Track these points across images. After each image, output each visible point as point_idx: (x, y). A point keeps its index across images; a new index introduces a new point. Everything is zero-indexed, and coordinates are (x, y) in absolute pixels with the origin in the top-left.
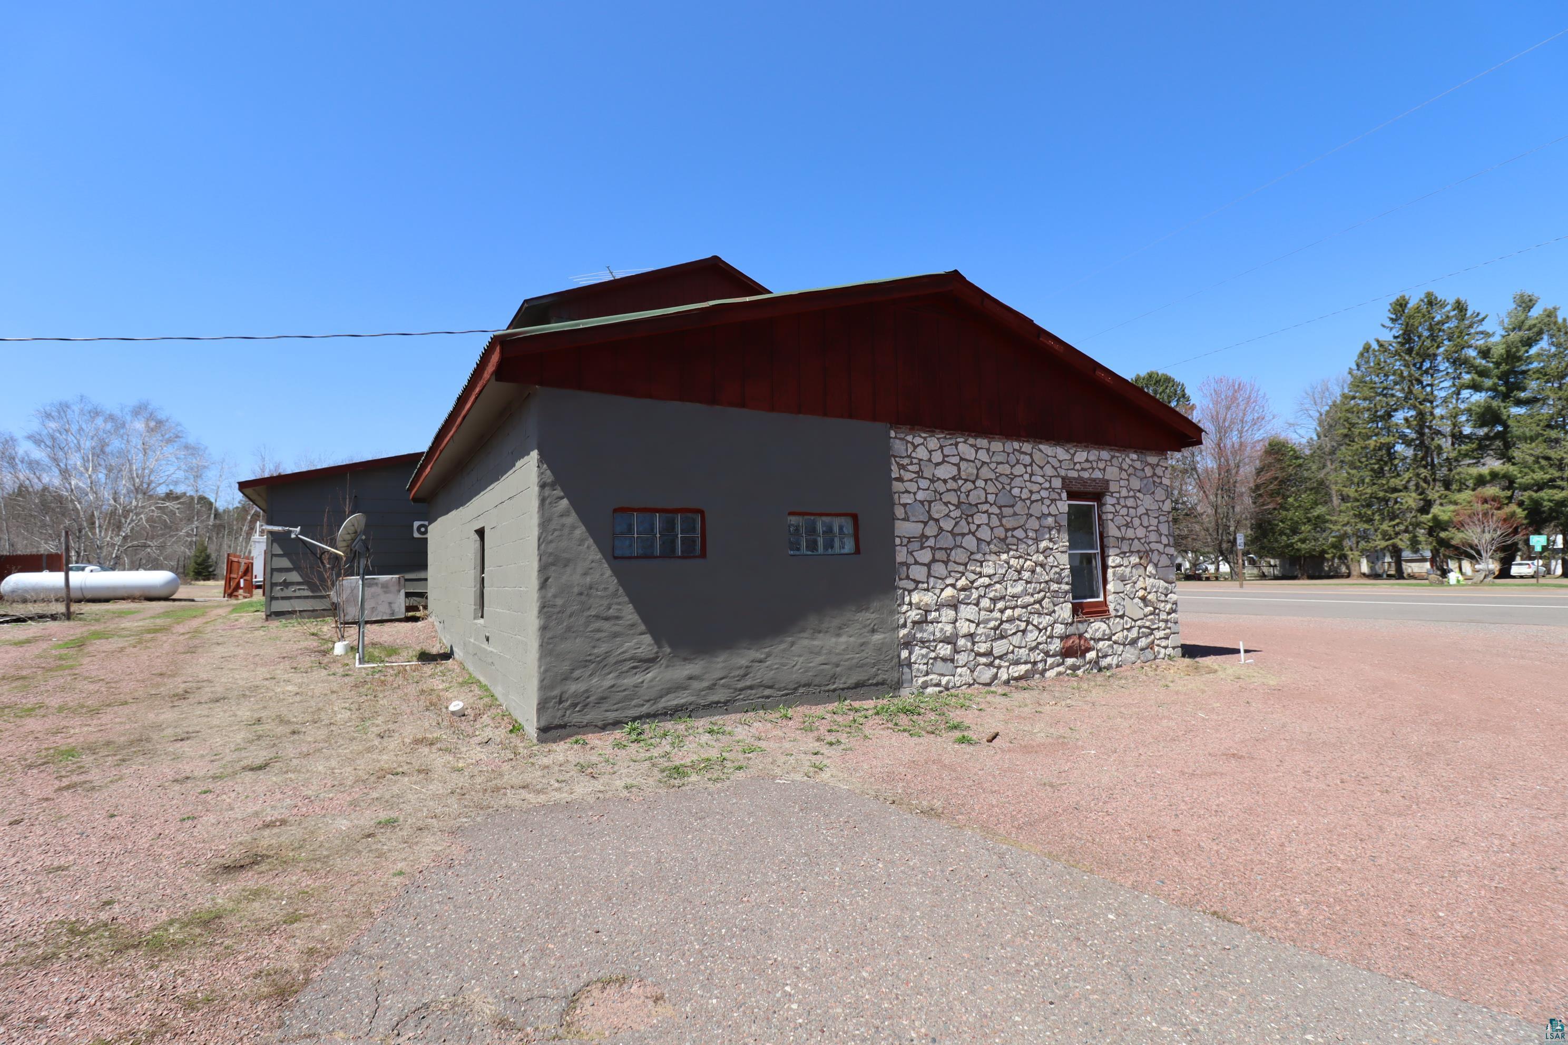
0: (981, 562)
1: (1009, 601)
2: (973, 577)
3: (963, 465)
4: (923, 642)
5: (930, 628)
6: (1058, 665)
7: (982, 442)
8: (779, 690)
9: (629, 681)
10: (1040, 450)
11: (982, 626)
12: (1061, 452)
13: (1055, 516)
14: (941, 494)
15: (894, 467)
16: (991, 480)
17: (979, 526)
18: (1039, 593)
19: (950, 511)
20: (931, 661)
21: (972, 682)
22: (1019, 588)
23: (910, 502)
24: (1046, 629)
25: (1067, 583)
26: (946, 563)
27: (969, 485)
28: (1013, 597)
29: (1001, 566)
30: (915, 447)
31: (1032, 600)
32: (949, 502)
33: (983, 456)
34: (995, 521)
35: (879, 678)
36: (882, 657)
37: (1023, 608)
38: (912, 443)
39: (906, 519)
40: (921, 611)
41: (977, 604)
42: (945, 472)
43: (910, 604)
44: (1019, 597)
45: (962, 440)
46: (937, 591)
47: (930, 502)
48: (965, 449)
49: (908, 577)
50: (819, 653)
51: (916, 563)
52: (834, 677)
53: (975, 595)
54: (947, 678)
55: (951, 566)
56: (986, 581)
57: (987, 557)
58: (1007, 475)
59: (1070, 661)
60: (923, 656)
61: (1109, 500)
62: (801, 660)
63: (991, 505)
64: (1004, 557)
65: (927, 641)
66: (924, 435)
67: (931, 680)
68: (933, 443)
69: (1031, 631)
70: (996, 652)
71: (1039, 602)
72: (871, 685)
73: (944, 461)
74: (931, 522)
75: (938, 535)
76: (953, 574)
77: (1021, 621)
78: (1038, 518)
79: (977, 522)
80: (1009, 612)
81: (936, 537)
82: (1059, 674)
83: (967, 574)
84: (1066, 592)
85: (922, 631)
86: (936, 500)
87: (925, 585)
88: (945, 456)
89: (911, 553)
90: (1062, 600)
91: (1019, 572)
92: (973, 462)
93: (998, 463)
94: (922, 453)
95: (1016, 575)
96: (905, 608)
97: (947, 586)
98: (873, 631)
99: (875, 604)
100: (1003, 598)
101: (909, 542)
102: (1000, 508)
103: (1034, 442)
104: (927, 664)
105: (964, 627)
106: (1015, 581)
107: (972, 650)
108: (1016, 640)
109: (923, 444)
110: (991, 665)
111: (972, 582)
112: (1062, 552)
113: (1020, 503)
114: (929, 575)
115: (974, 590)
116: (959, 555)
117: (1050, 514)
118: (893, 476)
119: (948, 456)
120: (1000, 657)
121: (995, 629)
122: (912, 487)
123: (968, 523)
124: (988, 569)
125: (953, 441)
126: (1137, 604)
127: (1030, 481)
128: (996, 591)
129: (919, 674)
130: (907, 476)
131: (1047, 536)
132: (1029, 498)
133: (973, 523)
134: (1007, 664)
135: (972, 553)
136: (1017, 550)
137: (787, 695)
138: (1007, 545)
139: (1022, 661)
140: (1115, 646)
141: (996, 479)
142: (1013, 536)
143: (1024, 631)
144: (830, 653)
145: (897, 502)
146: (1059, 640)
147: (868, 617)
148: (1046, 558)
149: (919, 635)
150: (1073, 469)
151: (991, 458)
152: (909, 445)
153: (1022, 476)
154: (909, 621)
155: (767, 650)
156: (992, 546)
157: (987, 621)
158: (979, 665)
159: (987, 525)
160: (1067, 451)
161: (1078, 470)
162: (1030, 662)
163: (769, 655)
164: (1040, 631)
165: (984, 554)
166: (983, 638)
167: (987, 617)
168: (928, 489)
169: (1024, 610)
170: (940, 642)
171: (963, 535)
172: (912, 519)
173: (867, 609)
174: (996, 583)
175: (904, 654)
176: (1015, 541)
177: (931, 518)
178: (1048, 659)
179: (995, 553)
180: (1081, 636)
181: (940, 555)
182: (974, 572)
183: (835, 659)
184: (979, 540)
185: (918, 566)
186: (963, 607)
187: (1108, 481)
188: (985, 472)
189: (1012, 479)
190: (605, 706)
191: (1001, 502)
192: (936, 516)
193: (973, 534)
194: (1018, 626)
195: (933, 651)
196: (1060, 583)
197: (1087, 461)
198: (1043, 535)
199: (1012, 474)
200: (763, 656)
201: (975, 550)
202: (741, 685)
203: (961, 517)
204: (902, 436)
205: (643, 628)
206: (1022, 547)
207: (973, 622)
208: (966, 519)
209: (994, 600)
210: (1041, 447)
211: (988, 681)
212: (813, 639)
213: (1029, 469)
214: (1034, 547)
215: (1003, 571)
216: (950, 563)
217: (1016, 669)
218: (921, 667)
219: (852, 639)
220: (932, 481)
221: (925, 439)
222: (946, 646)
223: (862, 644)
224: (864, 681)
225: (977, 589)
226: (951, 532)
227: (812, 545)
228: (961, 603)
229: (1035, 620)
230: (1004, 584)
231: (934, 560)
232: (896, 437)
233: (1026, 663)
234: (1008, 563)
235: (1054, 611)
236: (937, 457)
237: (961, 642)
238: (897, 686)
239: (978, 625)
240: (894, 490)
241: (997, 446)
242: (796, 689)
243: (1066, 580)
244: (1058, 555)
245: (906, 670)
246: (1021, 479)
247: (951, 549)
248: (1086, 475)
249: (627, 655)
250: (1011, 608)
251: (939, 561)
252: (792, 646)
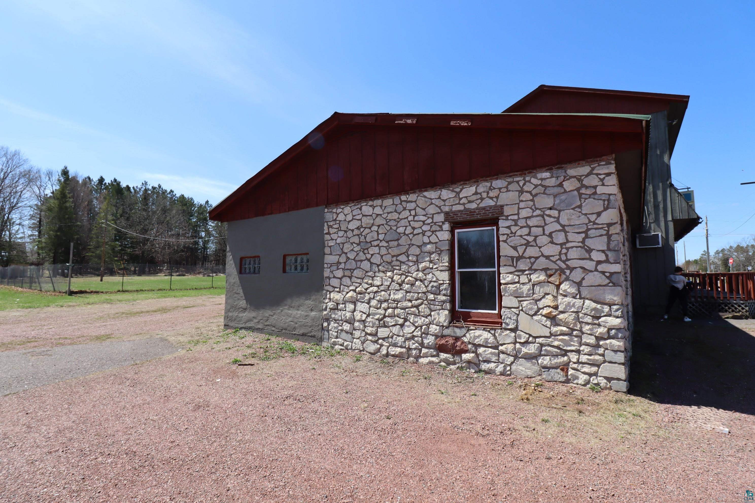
0: (373, 277)
1: (390, 303)
2: (366, 286)
3: (364, 219)
4: (336, 320)
5: (339, 313)
6: (433, 356)
7: (378, 202)
8: (277, 329)
9: (241, 315)
10: (425, 197)
11: (371, 317)
12: (446, 193)
13: (436, 243)
14: (349, 238)
15: (326, 227)
16: (383, 225)
17: (372, 255)
18: (416, 300)
19: (354, 247)
20: (339, 331)
21: (362, 349)
22: (399, 296)
23: (332, 244)
24: (421, 327)
25: (444, 295)
26: (350, 277)
27: (367, 231)
28: (394, 301)
29: (387, 280)
30: (338, 214)
31: (410, 304)
32: (354, 243)
33: (378, 210)
34: (383, 251)
35: (313, 334)
36: (314, 324)
37: (401, 309)
38: (336, 213)
39: (331, 254)
40: (334, 303)
41: (368, 303)
42: (353, 225)
43: (330, 299)
44: (400, 302)
45: (365, 204)
46: (344, 293)
47: (343, 244)
48: (366, 209)
49: (329, 285)
50: (290, 317)
51: (334, 277)
52: (295, 328)
53: (367, 297)
54: (348, 343)
55: (354, 279)
56: (375, 289)
57: (377, 274)
58: (395, 220)
59: (443, 356)
60: (335, 328)
61: (502, 223)
62: (284, 318)
63: (381, 241)
64: (389, 274)
65: (337, 320)
66: (342, 207)
67: (338, 341)
68: (347, 210)
69: (408, 326)
70: (380, 335)
71: (417, 307)
72: (309, 336)
73: (353, 219)
74: (344, 255)
75: (346, 262)
76: (354, 284)
77: (400, 318)
78: (419, 246)
79: (371, 252)
80: (390, 311)
81: (345, 263)
82: (430, 363)
83: (363, 284)
84: (444, 302)
85: (336, 314)
86: (347, 242)
87: (338, 289)
88: (353, 216)
89: (332, 272)
90: (438, 307)
91: (400, 285)
92: (371, 216)
93: (388, 213)
94: (341, 217)
95: (397, 287)
96: (327, 301)
97: (351, 290)
98: (312, 310)
99: (313, 297)
100: (386, 301)
101: (331, 266)
102: (387, 242)
103: (420, 191)
104: (337, 332)
105: (358, 316)
106: (397, 290)
107: (364, 331)
108: (395, 330)
109: (342, 212)
110: (376, 342)
111: (366, 289)
112: (441, 271)
113: (404, 238)
114: (341, 284)
115: (367, 295)
116: (357, 273)
117: (430, 243)
118: (325, 232)
119: (355, 216)
120: (383, 339)
121: (379, 320)
122: (334, 236)
123: (365, 254)
124: (377, 282)
125: (359, 206)
126: (539, 322)
127: (414, 221)
128: (381, 296)
129: (332, 337)
130: (332, 231)
131: (428, 259)
132: (412, 233)
133: (368, 253)
134: (387, 344)
135: (367, 272)
136: (400, 270)
137: (279, 331)
138: (392, 267)
139: (399, 345)
140: (502, 356)
141: (386, 224)
142: (397, 260)
143: (402, 326)
144: (294, 317)
145: (326, 245)
146: (433, 338)
147: (309, 302)
148: (425, 275)
149: (333, 316)
150: (459, 204)
151: (383, 211)
152: (334, 214)
153: (407, 218)
154: (328, 307)
155: (274, 312)
156: (380, 267)
157: (375, 314)
158: (367, 340)
159: (379, 254)
160: (453, 191)
161: (464, 204)
162: (405, 347)
163: (274, 314)
164: (417, 327)
165: (375, 273)
166: (371, 324)
167: (374, 312)
168: (343, 237)
169: (403, 311)
170: (345, 322)
171: (361, 261)
172: (334, 253)
173: (310, 299)
174: (382, 291)
175: (325, 324)
176: (398, 263)
177: (343, 252)
178: (423, 349)
179: (383, 272)
180: (457, 339)
181: (348, 273)
182: (367, 283)
183: (295, 321)
184: (371, 263)
185: (335, 279)
186: (359, 304)
187: (502, 207)
188: (379, 221)
189: (398, 222)
190: (236, 322)
191: (388, 238)
192: (346, 251)
193: (369, 260)
194: (396, 321)
195: (341, 326)
196: (439, 294)
197: (476, 193)
198: (423, 258)
199: (399, 218)
200: (272, 314)
201: (368, 269)
202: (266, 324)
203: (360, 251)
204: (330, 210)
205: (244, 298)
206: (404, 267)
207: (365, 313)
208: (363, 252)
209: (380, 302)
210: (426, 194)
211: (372, 351)
212: (289, 310)
213: (413, 213)
214: (414, 268)
215: (388, 283)
216: (353, 278)
217: (393, 349)
218: (334, 333)
219: (303, 313)
220: (346, 232)
221: (343, 209)
222: (347, 325)
223: (306, 316)
224: (306, 334)
225: (369, 293)
226: (354, 259)
227: (296, 269)
228: (358, 301)
229: (412, 318)
230: (388, 292)
231: (344, 276)
232: (328, 212)
233: (401, 347)
234: (392, 278)
235: (430, 315)
236: (349, 218)
237: (357, 324)
238: (321, 340)
239: (368, 315)
240: (325, 239)
241: (388, 202)
242: (282, 330)
243: (444, 292)
244: (437, 273)
245: (326, 333)
246: (406, 220)
247: (354, 270)
248: (473, 206)
249: (240, 306)
250: (392, 308)
251: (346, 276)
252: (282, 311)
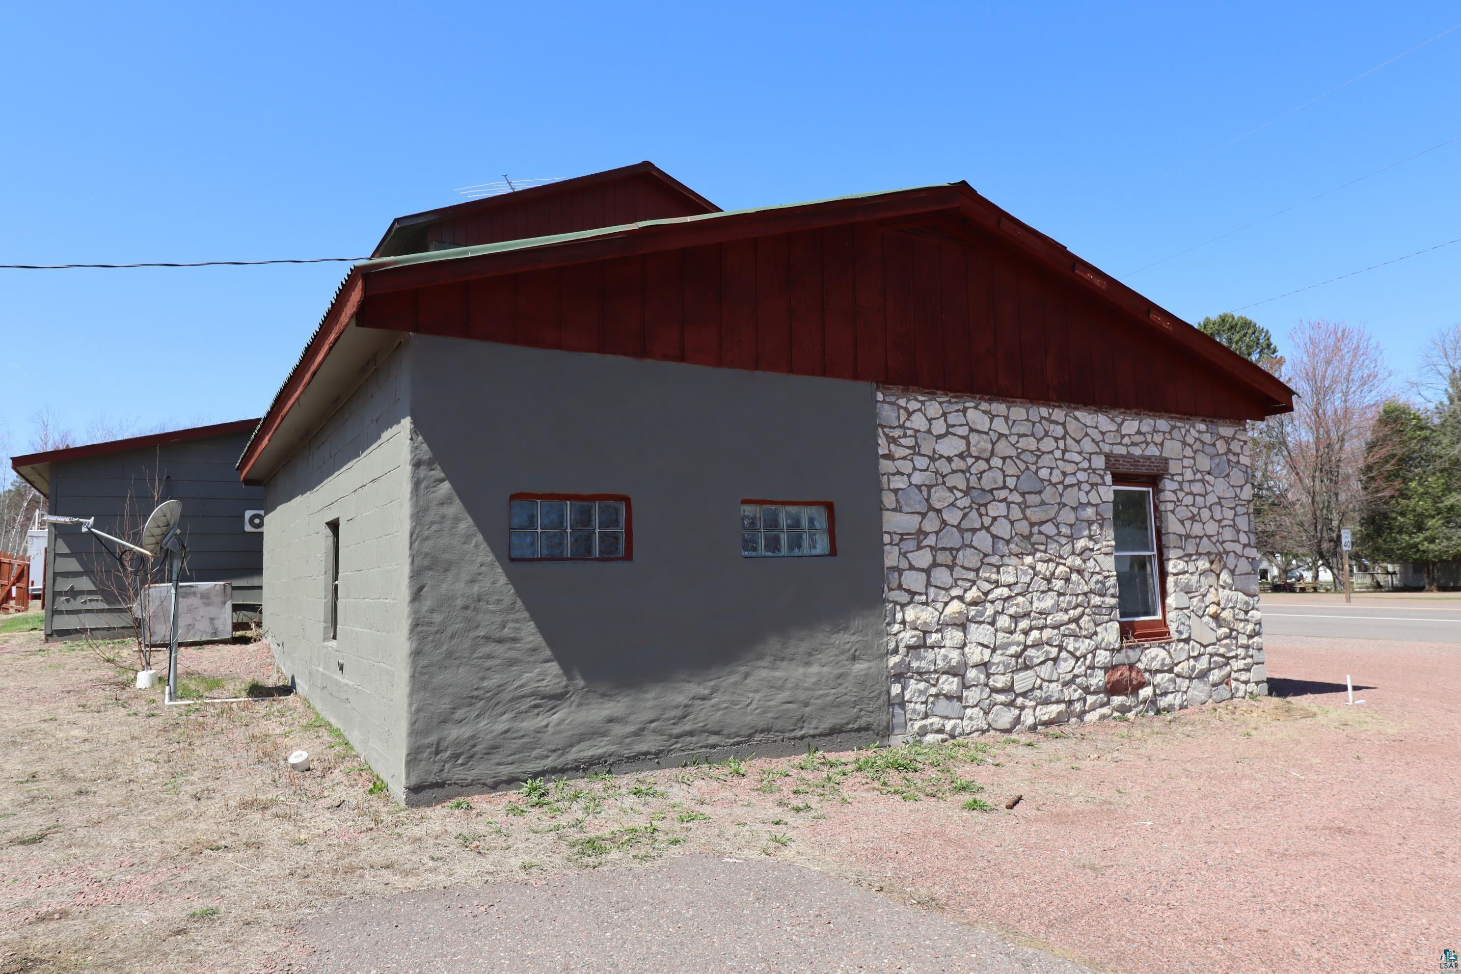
0: (998, 568)
1: (1035, 619)
2: (986, 586)
3: (974, 438)
4: (920, 674)
5: (930, 654)
6: (1102, 705)
7: (999, 408)
8: (729, 737)
9: (529, 724)
10: (1076, 419)
11: (999, 652)
12: (1104, 421)
13: (1097, 505)
14: (944, 477)
15: (882, 441)
16: (1011, 457)
17: (994, 519)
18: (1075, 608)
19: (956, 499)
20: (931, 699)
21: (986, 727)
22: (1048, 602)
23: (902, 486)
24: (1085, 656)
25: (1113, 596)
26: (951, 568)
27: (982, 465)
28: (1040, 613)
29: (1025, 573)
30: (910, 414)
31: (1066, 618)
32: (955, 488)
33: (1000, 425)
34: (1016, 513)
35: (862, 722)
36: (866, 693)
37: (1054, 628)
38: (906, 409)
39: (898, 509)
40: (917, 632)
41: (992, 623)
42: (950, 447)
43: (903, 622)
44: (1049, 614)
45: (972, 404)
46: (940, 606)
47: (930, 487)
48: (976, 416)
49: (900, 587)
50: (781, 688)
51: (912, 568)
52: (802, 720)
53: (990, 610)
54: (952, 722)
55: (958, 572)
56: (1005, 592)
57: (1006, 560)
58: (1032, 452)
59: (1117, 700)
60: (921, 692)
61: (1168, 485)
62: (758, 696)
63: (1011, 491)
64: (1028, 560)
65: (926, 673)
66: (921, 398)
67: (932, 724)
68: (934, 408)
69: (1065, 660)
70: (1019, 688)
71: (1076, 620)
72: (851, 730)
73: (947, 433)
74: (931, 514)
75: (940, 530)
76: (960, 583)
77: (1051, 645)
78: (1074, 509)
79: (992, 513)
80: (1035, 634)
81: (937, 533)
82: (1103, 717)
83: (978, 582)
84: (1112, 608)
85: (919, 658)
86: (937, 485)
87: (923, 598)
88: (949, 426)
89: (904, 555)
90: (1106, 618)
91: (1049, 581)
92: (987, 433)
93: (1020, 436)
94: (918, 422)
95: (1044, 586)
96: (896, 628)
97: (953, 598)
98: (854, 658)
99: (857, 623)
100: (1027, 615)
101: (901, 540)
102: (1023, 494)
103: (1068, 407)
104: (926, 703)
105: (975, 654)
106: (1043, 592)
107: (986, 685)
108: (1045, 671)
109: (919, 410)
110: (1011, 704)
111: (986, 594)
112: (1106, 554)
113: (1049, 489)
114: (928, 584)
115: (988, 605)
116: (968, 558)
117: (1089, 504)
118: (881, 452)
119: (954, 426)
120: (1024, 695)
121: (1017, 656)
122: (906, 467)
123: (981, 515)
124: (1007, 577)
125: (960, 407)
126: (1207, 624)
127: (1063, 459)
128: (1017, 605)
129: (915, 717)
130: (899, 452)
131: (1086, 533)
132: (1062, 482)
133: (987, 515)
134: (1033, 703)
135: (986, 555)
136: (1045, 552)
137: (739, 743)
138: (1033, 545)
139: (1053, 699)
140: (1178, 680)
141: (1018, 457)
142: (1040, 533)
143: (1055, 660)
144: (796, 687)
145: (885, 486)
146: (1103, 672)
147: (847, 639)
148: (1084, 561)
149: (915, 665)
150: (1120, 444)
151: (1010, 429)
152: (902, 411)
153: (1052, 452)
154: (902, 645)
155: (712, 683)
156: (1012, 546)
157: (1006, 646)
158: (995, 704)
159: (1006, 517)
160: (1112, 420)
161: (1126, 445)
162: (1064, 701)
163: (714, 690)
164: (1078, 659)
165: (1002, 557)
166: (1001, 668)
167: (1005, 640)
168: (926, 470)
169: (1056, 631)
170: (944, 673)
171: (974, 531)
172: (906, 509)
173: (846, 629)
174: (1017, 594)
175: (896, 689)
176: (1043, 539)
177: (931, 508)
178: (1088, 697)
179: (1016, 555)
180: (1131, 667)
181: (944, 557)
182: (988, 580)
183: (802, 696)
184: (994, 537)
185: (914, 572)
186: (973, 627)
187: (1166, 460)
188: (1003, 448)
189: (1039, 457)
190: (497, 758)
191: (1024, 487)
192: (938, 506)
193: (987, 529)
194: (1047, 652)
195: (934, 685)
196: (1104, 595)
197: (1139, 432)
198: (1080, 530)
199: (1038, 450)
200: (707, 692)
201: (990, 551)
202: (677, 730)
203: (970, 507)
204: (893, 399)
205: (548, 653)
206: (1053, 547)
207: (987, 647)
208: (978, 510)
209: (1015, 618)
210: (1078, 414)
211: (1008, 726)
212: (774, 669)
213: (1061, 443)
214: (1068, 548)
215: (1028, 579)
216: (957, 569)
217: (1045, 710)
218: (918, 706)
219: (825, 669)
220: (932, 459)
221: (923, 403)
222: (951, 679)
223: (839, 676)
224: (842, 726)
225: (992, 602)
226: (957, 527)
227: (773, 544)
228: (971, 621)
229: (1070, 644)
230: (1029, 596)
231: (935, 564)
232: (884, 401)
233: (1058, 702)
234: (1034, 569)
235: (1096, 633)
236: (939, 427)
237: (972, 674)
238: (887, 731)
239: (994, 650)
240: (882, 471)
241: (1018, 412)
242: (751, 736)
243: (1112, 591)
244: (1101, 558)
245: (898, 710)
246: (1050, 456)
247: (958, 550)
248: (1137, 451)
249: (527, 690)
250: (1038, 629)
251: (941, 565)
252: (746, 678)
